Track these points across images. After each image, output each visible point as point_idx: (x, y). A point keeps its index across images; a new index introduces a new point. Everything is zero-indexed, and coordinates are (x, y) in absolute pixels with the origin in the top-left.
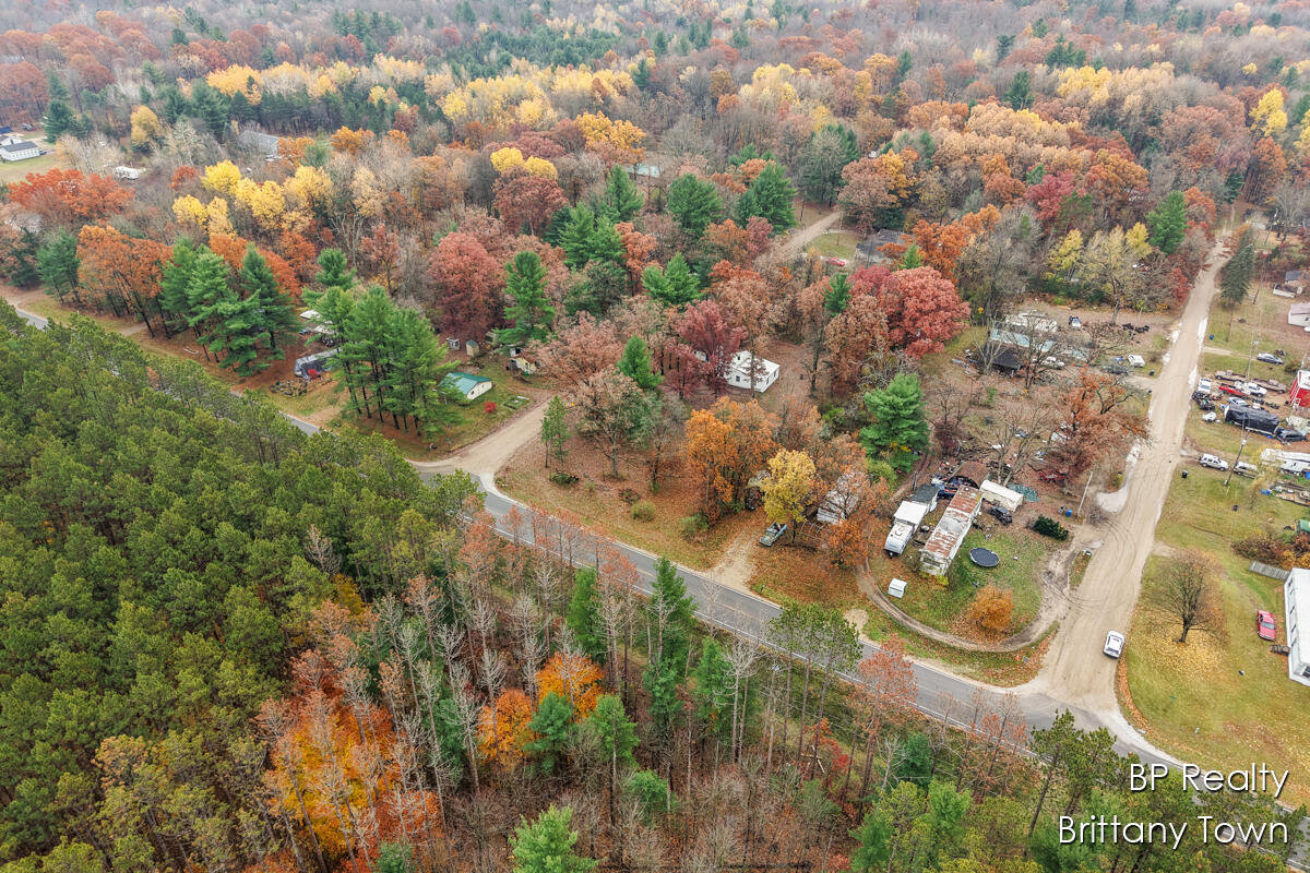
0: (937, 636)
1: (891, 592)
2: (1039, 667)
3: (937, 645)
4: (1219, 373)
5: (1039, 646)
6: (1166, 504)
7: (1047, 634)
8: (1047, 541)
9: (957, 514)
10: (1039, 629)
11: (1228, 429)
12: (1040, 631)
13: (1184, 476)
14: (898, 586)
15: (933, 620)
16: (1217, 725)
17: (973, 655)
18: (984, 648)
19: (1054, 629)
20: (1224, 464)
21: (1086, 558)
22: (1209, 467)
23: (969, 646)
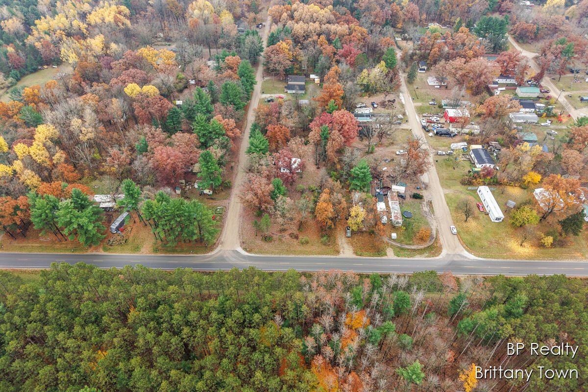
0: (413, 247)
1: (393, 238)
2: (441, 245)
3: (414, 250)
4: (425, 115)
5: (437, 239)
6: (438, 174)
7: (437, 234)
8: (418, 200)
9: (395, 203)
10: (434, 232)
11: (438, 137)
12: (435, 234)
13: (437, 161)
14: (394, 235)
15: (408, 242)
16: (486, 244)
17: (425, 249)
18: (426, 246)
19: (437, 231)
20: (444, 153)
21: (431, 202)
22: (440, 155)
23: (422, 247)
